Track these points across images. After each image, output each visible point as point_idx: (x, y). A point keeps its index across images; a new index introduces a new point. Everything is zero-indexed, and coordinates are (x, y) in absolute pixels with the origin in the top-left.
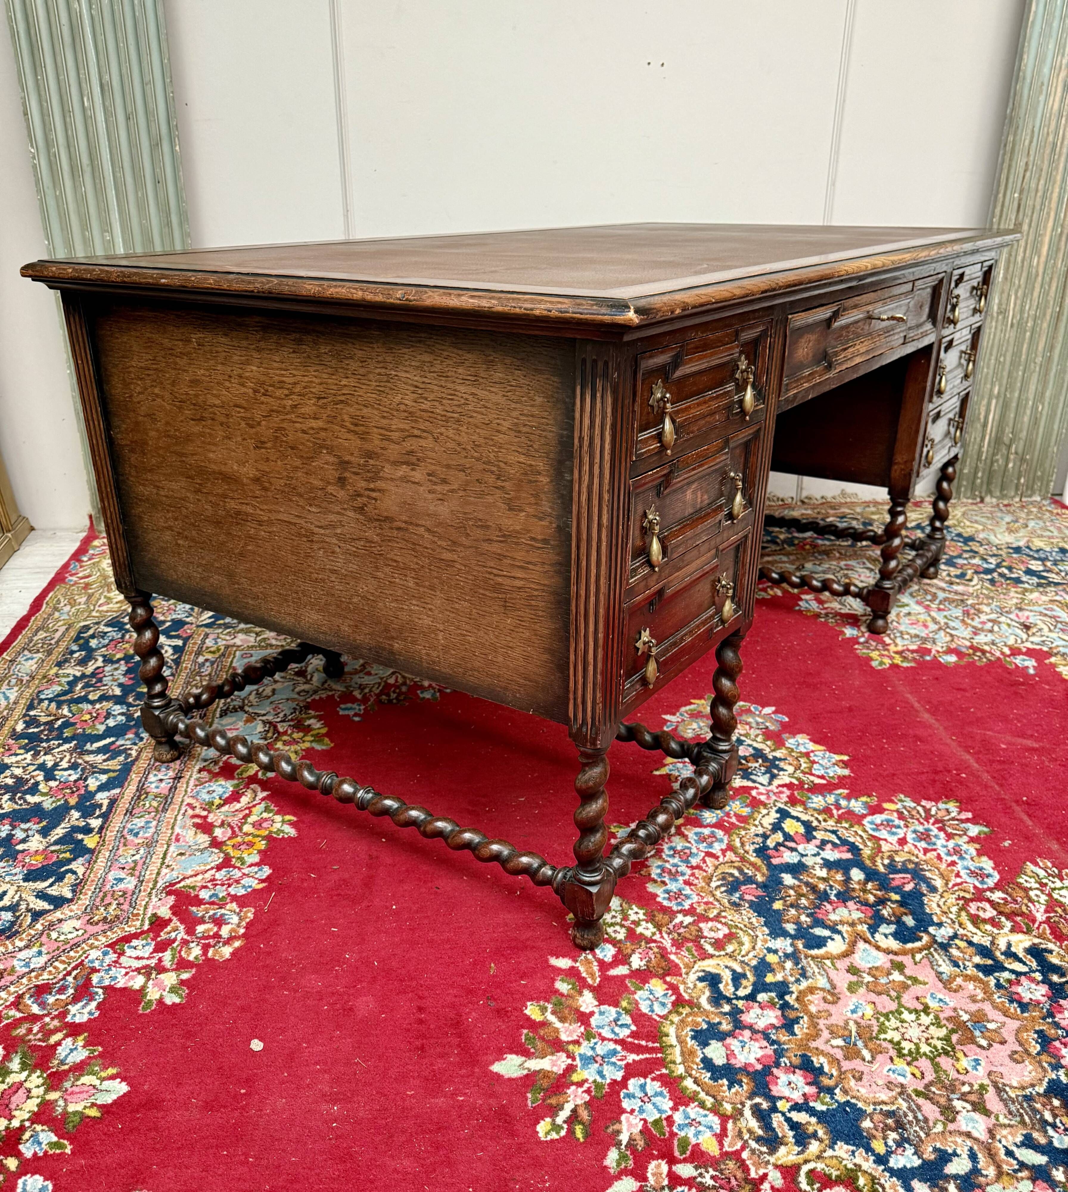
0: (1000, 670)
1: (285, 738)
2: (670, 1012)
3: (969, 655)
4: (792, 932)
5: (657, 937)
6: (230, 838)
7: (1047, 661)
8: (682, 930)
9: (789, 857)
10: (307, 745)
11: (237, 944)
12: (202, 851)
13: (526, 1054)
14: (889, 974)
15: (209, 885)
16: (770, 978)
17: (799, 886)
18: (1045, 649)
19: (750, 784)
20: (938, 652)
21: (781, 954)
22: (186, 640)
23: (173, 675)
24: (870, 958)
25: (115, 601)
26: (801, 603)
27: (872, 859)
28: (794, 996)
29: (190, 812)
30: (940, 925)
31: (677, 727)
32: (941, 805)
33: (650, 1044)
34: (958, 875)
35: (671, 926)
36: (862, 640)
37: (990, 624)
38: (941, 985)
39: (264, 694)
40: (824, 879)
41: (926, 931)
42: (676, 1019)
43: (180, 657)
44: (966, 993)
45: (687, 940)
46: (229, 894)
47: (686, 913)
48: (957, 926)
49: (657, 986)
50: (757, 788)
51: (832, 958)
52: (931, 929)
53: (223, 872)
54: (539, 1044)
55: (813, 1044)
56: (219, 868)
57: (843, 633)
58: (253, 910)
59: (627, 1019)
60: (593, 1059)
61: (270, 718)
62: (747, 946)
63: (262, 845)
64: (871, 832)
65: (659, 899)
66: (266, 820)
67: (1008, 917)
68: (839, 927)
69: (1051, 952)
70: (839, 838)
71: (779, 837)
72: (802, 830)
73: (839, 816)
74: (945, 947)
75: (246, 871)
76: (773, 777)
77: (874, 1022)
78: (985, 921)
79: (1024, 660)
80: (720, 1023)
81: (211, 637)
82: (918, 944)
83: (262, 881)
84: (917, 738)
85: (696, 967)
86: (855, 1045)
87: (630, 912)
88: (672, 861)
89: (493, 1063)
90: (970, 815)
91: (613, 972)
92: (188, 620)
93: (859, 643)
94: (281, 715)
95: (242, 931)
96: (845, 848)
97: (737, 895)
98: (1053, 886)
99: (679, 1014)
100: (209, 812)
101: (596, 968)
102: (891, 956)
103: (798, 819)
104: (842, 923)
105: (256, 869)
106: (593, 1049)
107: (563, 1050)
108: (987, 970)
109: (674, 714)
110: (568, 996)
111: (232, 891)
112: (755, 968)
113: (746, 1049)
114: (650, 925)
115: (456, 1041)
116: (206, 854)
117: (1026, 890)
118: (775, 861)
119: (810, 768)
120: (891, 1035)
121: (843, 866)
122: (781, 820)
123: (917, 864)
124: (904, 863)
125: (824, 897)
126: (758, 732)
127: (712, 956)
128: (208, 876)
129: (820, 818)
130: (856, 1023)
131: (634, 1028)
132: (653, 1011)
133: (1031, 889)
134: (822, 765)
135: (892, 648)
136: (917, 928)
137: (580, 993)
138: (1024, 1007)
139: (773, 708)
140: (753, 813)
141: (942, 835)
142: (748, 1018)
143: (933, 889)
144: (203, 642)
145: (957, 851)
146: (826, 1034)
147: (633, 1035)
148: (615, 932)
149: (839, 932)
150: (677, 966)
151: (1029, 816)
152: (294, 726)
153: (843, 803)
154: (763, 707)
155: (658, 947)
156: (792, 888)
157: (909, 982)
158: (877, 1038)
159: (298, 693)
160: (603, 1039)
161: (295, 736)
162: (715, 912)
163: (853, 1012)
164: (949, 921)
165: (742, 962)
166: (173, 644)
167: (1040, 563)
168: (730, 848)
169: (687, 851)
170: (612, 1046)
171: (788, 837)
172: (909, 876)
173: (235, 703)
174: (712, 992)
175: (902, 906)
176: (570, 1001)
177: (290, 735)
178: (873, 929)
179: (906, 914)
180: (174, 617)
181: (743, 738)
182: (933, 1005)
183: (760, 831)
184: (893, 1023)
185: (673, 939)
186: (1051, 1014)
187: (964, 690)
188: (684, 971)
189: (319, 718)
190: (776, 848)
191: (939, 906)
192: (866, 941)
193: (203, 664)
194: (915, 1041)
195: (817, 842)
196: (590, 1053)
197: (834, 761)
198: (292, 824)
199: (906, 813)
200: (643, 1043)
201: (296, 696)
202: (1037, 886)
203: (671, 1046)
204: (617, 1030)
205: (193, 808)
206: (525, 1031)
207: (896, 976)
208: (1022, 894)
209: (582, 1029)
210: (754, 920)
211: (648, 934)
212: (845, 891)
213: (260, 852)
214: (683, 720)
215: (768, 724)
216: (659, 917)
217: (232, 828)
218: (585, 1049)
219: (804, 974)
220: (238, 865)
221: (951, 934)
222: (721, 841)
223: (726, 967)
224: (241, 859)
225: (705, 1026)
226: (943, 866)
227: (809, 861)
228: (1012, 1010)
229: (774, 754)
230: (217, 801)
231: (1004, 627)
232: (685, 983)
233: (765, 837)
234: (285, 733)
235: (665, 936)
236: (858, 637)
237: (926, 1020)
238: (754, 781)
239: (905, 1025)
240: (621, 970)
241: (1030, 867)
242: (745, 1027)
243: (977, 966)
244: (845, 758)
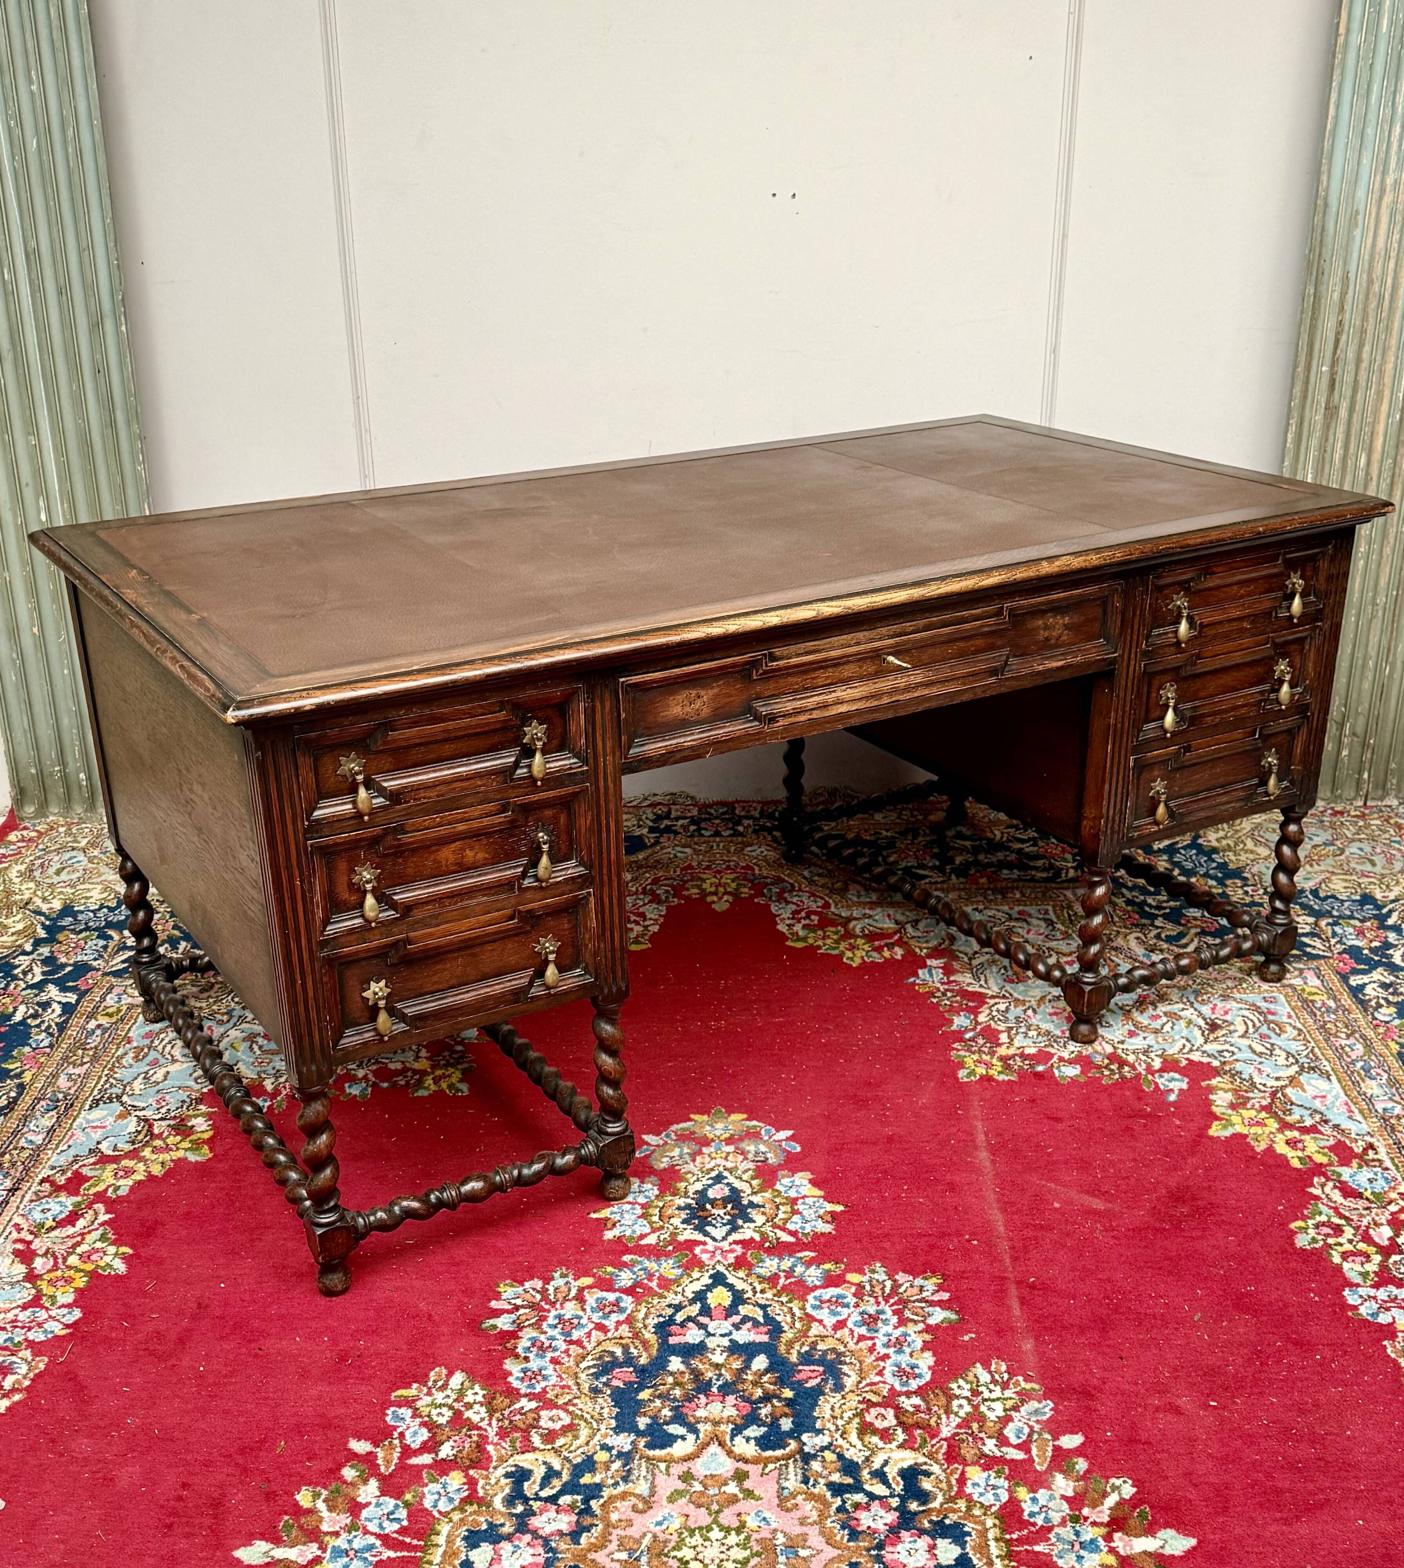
0: (1128, 1093)
1: (158, 1143)
2: (453, 1510)
3: (1099, 1067)
4: (642, 1427)
5: (484, 1424)
6: (49, 1271)
7: (1203, 1084)
8: (518, 1417)
9: (693, 1335)
10: (180, 1154)
11: (17, 1397)
12: (12, 1284)
13: (277, 1541)
14: (726, 1484)
15: (8, 1326)
16: (587, 1479)
17: (683, 1373)
18: (1215, 1063)
19: (699, 1237)
20: (1061, 1059)
21: (614, 1452)
22: (82, 995)
23: (51, 1046)
24: (713, 1465)
25: (12, 930)
26: (920, 972)
27: (790, 1344)
28: (602, 1501)
29: (15, 1235)
30: (819, 1432)
31: (653, 1152)
32: (919, 1281)
33: (415, 1542)
34: (880, 1373)
35: (506, 1412)
36: (968, 1035)
37: (1165, 1019)
38: (777, 1501)
39: (153, 1079)
40: (717, 1366)
41: (798, 1439)
42: (456, 1516)
43: (66, 1022)
44: (797, 1514)
45: (516, 1429)
46: (26, 1340)
47: (531, 1397)
48: (837, 1436)
49: (455, 1480)
50: (705, 1243)
51: (670, 1461)
52: (805, 1437)
53: (28, 1313)
54: (294, 1533)
55: (592, 1556)
56: (25, 1307)
57: (951, 1022)
58: (46, 1359)
59: (403, 1513)
60: (346, 1553)
61: (148, 1113)
62: (582, 1439)
63: (81, 1282)
64: (809, 1310)
65: (510, 1379)
66: (97, 1251)
67: (907, 1428)
68: (699, 1426)
69: (928, 1474)
70: (766, 1315)
71: (695, 1309)
72: (727, 1302)
73: (784, 1287)
74: (807, 1458)
75: (53, 1313)
76: (735, 1228)
77: (675, 1537)
78: (875, 1431)
79: (1173, 1079)
80: (502, 1525)
81: (116, 991)
82: (779, 1453)
83: (67, 1326)
84: (952, 1187)
85: (511, 1461)
86: (637, 1559)
87: (470, 1392)
88: (551, 1332)
89: (237, 1548)
90: (946, 1296)
91: (414, 1461)
92: (95, 964)
93: (961, 1040)
94: (163, 1110)
95: (27, 1383)
96: (765, 1329)
97: (604, 1379)
98: (986, 1394)
99: (463, 1510)
100: (36, 1236)
101: (396, 1455)
102: (740, 1465)
103: (731, 1287)
104: (706, 1420)
105: (65, 1311)
106: (350, 1542)
107: (316, 1541)
108: (837, 1489)
109: (658, 1134)
110: (352, 1484)
111: (31, 1336)
112: (576, 1466)
113: (516, 1555)
114: (483, 1410)
115: (207, 1521)
116: (17, 1288)
117: (951, 1397)
118: (672, 1340)
119: (786, 1221)
120: (686, 1553)
121: (748, 1351)
122: (709, 1288)
123: (840, 1354)
124: (825, 1352)
125: (703, 1387)
126: (751, 1165)
127: (535, 1449)
128: (10, 1316)
129: (759, 1288)
130: (655, 1536)
131: (405, 1523)
132: (435, 1506)
133: (958, 1397)
134: (803, 1217)
135: (1002, 1051)
136: (790, 1434)
137: (365, 1482)
138: (854, 1535)
139: (790, 1133)
140: (682, 1276)
141: (895, 1320)
142: (535, 1522)
143: (839, 1387)
144: (103, 999)
145: (899, 1344)
146: (613, 1546)
147: (402, 1531)
148: (440, 1414)
149: (696, 1431)
150: (489, 1458)
151: (1023, 1301)
152: (172, 1127)
153: (799, 1269)
154: (778, 1131)
155: (480, 1436)
156: (672, 1374)
157: (741, 1496)
158: (666, 1555)
159: (196, 1080)
160: (366, 1532)
161: (171, 1140)
162: (568, 1397)
163: (659, 1524)
164: (833, 1428)
165: (566, 1459)
166: (64, 1000)
167: (1311, 920)
168: (630, 1320)
169: (575, 1321)
170: (372, 1540)
171: (706, 1311)
172: (821, 1369)
173: (114, 1090)
174: (512, 1491)
175: (787, 1405)
176: (350, 1490)
177: (164, 1140)
178: (738, 1430)
179: (786, 1415)
180: (79, 958)
181: (726, 1174)
182: (752, 1523)
183: (677, 1300)
184: (697, 1539)
185: (500, 1428)
186: (880, 1546)
187: (1058, 1120)
188: (494, 1464)
189: (209, 1116)
190: (682, 1325)
191: (832, 1409)
192: (721, 1444)
193: (93, 1031)
194: (707, 1561)
195: (736, 1319)
196: (345, 1546)
197: (822, 1212)
198: (126, 1258)
199: (868, 1287)
200: (408, 1540)
201: (191, 1083)
202: (969, 1394)
203: (437, 1545)
204: (386, 1524)
205: (19, 1230)
206: (286, 1518)
207: (732, 1488)
208: (943, 1400)
209: (348, 1521)
210: (606, 1411)
211: (475, 1419)
212: (734, 1383)
213: (77, 1290)
214: (666, 1143)
215: (769, 1155)
216: (499, 1400)
217: (56, 1258)
218: (341, 1542)
219: (626, 1479)
220: (47, 1305)
221: (825, 1444)
222: (622, 1310)
223: (545, 1463)
224: (53, 1298)
225: (484, 1527)
226: (869, 1360)
227: (711, 1343)
228: (838, 1538)
229: (752, 1198)
230: (50, 1223)
231: (1182, 1023)
232: (487, 1478)
233: (678, 1308)
234: (160, 1136)
235: (494, 1422)
236: (967, 1030)
237: (733, 1539)
238: (706, 1234)
239: (707, 1543)
240: (426, 1459)
241: (979, 1369)
242: (529, 1531)
243: (831, 1486)
244: (839, 1208)
